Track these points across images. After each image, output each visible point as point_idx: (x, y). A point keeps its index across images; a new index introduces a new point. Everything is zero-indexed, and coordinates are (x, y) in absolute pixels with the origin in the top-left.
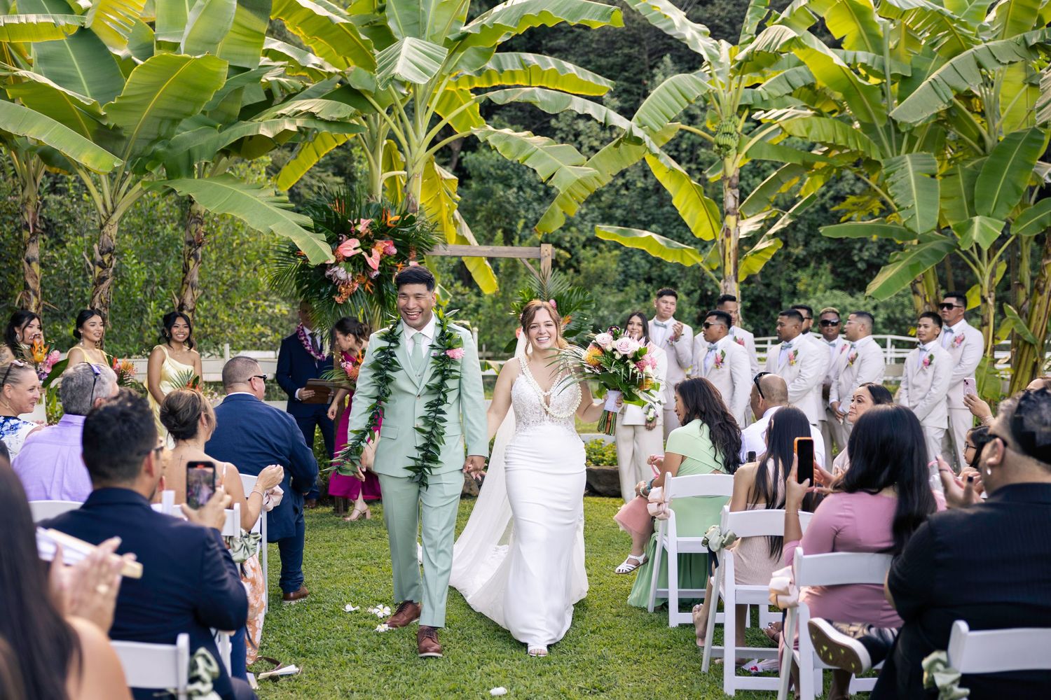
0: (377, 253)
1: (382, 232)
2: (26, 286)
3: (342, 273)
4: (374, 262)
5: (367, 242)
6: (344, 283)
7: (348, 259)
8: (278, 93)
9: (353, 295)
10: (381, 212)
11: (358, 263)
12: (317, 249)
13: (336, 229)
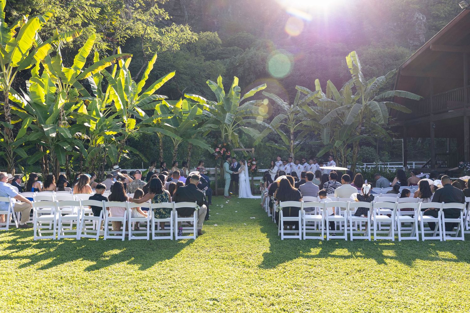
0: (222, 151)
1: (223, 147)
2: (161, 157)
3: (216, 154)
4: (222, 152)
5: (221, 149)
6: (217, 156)
7: (217, 152)
8: (204, 121)
9: (218, 158)
10: (223, 143)
11: (219, 152)
12: (211, 150)
13: (215, 147)
